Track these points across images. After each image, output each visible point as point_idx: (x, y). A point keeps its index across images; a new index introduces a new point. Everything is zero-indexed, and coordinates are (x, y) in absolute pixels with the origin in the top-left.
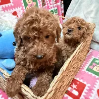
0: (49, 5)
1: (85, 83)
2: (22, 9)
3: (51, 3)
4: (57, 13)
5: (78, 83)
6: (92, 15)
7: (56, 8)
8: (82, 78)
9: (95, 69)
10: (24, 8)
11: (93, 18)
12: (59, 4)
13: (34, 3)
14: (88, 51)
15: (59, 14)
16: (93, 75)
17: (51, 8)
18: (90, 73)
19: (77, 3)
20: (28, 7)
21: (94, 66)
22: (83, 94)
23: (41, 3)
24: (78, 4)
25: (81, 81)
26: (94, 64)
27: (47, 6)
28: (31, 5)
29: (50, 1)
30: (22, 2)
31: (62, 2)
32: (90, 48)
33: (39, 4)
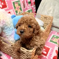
0: (27, 7)
2: (13, 10)
3: (29, 6)
4: (32, 12)
5: (46, 48)
6: (51, 12)
7: (31, 9)
8: (48, 45)
10: (14, 9)
11: (52, 14)
12: (33, 6)
13: (19, 6)
14: (50, 32)
15: (33, 12)
16: (53, 43)
17: (29, 9)
20: (16, 9)
21: (53, 39)
22: (49, 53)
23: (23, 6)
24: (43, 6)
25: (48, 47)
26: (53, 38)
27: (26, 8)
28: (18, 8)
29: (28, 5)
30: (13, 6)
31: (35, 5)
32: (51, 30)
33: (22, 7)
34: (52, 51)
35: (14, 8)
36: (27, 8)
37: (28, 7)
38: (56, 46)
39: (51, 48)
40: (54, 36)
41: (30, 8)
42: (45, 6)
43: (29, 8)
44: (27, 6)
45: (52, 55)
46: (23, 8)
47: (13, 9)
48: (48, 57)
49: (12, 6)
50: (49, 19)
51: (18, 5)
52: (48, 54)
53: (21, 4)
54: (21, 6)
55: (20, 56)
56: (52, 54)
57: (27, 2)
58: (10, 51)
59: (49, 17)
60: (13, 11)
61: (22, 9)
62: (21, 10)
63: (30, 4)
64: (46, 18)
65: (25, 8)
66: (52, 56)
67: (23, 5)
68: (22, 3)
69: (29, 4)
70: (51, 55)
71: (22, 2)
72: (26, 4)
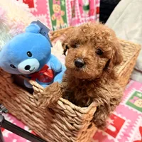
0: (80, 17)
1: (124, 118)
2: (47, 18)
3: (83, 15)
5: (115, 118)
8: (121, 113)
9: (136, 103)
10: (49, 16)
12: (93, 17)
13: (62, 12)
14: (128, 82)
17: (83, 21)
18: (130, 108)
19: (117, 19)
20: (54, 15)
21: (135, 100)
22: (122, 130)
23: (71, 13)
24: (119, 20)
25: (120, 116)
26: (135, 98)
27: (76, 18)
28: (58, 14)
29: (81, 12)
30: (48, 8)
31: (98, 15)
32: (131, 79)
33: (67, 15)
34: (131, 127)
35: (49, 12)
36: (79, 19)
37: (82, 17)
38: (140, 117)
39: (129, 121)
40: (136, 92)
41: (86, 21)
42: (123, 19)
43: (83, 19)
44: (79, 14)
45: (129, 136)
46: (69, 16)
47: (46, 16)
48: (119, 140)
49: (47, 6)
50: (130, 49)
51: (59, 6)
52: (120, 133)
53: (67, 8)
54: (67, 11)
55: (52, 123)
56: (130, 134)
57: (80, 5)
58: (27, 110)
59: (132, 45)
60: (46, 20)
61: (68, 18)
62: (65, 21)
63: (87, 12)
64: (124, 46)
65: (73, 19)
66: (128, 138)
67: (70, 10)
68: (70, 6)
69: (84, 11)
70: (126, 136)
71: (70, 3)
72: (79, 11)
